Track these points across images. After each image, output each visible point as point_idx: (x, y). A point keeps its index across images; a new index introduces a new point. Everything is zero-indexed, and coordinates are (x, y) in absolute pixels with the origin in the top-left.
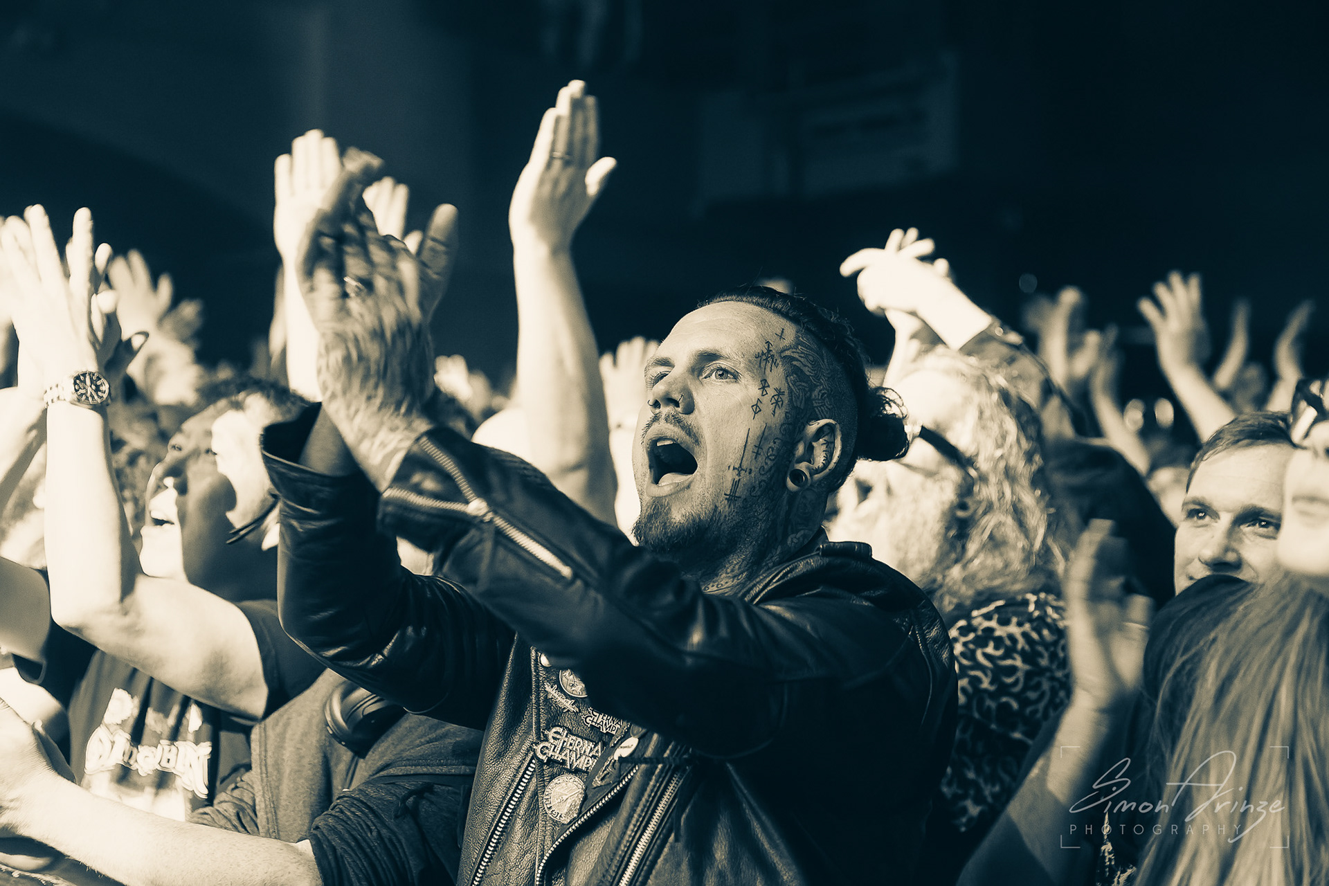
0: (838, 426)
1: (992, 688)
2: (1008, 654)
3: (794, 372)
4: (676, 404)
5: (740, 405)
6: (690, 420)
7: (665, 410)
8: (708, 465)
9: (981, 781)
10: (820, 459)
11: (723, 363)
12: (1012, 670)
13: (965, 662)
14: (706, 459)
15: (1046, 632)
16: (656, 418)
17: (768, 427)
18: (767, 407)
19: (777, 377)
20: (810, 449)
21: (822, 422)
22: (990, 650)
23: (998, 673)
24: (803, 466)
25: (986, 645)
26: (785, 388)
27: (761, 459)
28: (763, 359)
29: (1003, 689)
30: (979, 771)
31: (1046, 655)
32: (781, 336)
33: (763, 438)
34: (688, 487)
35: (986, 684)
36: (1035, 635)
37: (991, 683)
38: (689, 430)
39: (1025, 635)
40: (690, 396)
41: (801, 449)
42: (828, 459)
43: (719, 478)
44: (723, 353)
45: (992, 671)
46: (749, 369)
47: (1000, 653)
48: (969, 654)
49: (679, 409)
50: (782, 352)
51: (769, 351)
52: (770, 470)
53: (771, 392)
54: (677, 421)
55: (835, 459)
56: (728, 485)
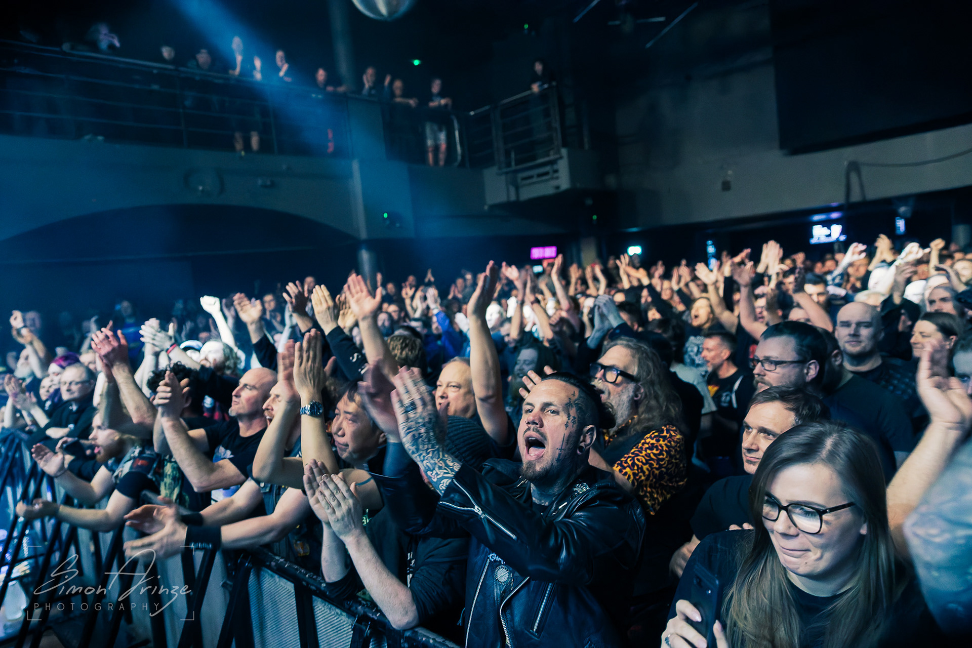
0: (595, 428)
1: (657, 466)
2: (661, 454)
3: (580, 409)
4: (537, 424)
5: (561, 425)
6: (542, 430)
7: (532, 426)
8: (550, 448)
9: (658, 497)
10: (588, 441)
11: (552, 408)
12: (663, 460)
13: (647, 458)
14: (548, 444)
15: (672, 443)
16: (529, 429)
17: (571, 433)
18: (570, 424)
19: (573, 412)
20: (585, 437)
21: (590, 427)
22: (655, 451)
23: (659, 460)
24: (582, 444)
25: (653, 450)
26: (576, 416)
27: (568, 445)
28: (567, 406)
29: (661, 466)
30: (658, 493)
31: (673, 450)
32: (574, 395)
33: (569, 436)
34: (542, 457)
35: (655, 465)
36: (669, 444)
37: (657, 465)
38: (542, 435)
39: (666, 444)
40: (542, 421)
41: (582, 438)
42: (592, 440)
43: (554, 453)
44: (553, 403)
45: (657, 460)
46: (563, 410)
47: (658, 452)
48: (648, 455)
49: (538, 426)
50: (575, 401)
51: (570, 402)
52: (572, 448)
53: (571, 418)
54: (538, 431)
55: (594, 440)
56: (557, 456)
